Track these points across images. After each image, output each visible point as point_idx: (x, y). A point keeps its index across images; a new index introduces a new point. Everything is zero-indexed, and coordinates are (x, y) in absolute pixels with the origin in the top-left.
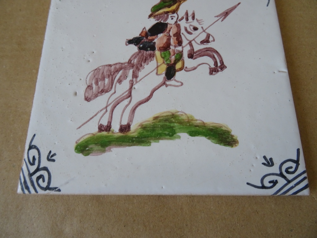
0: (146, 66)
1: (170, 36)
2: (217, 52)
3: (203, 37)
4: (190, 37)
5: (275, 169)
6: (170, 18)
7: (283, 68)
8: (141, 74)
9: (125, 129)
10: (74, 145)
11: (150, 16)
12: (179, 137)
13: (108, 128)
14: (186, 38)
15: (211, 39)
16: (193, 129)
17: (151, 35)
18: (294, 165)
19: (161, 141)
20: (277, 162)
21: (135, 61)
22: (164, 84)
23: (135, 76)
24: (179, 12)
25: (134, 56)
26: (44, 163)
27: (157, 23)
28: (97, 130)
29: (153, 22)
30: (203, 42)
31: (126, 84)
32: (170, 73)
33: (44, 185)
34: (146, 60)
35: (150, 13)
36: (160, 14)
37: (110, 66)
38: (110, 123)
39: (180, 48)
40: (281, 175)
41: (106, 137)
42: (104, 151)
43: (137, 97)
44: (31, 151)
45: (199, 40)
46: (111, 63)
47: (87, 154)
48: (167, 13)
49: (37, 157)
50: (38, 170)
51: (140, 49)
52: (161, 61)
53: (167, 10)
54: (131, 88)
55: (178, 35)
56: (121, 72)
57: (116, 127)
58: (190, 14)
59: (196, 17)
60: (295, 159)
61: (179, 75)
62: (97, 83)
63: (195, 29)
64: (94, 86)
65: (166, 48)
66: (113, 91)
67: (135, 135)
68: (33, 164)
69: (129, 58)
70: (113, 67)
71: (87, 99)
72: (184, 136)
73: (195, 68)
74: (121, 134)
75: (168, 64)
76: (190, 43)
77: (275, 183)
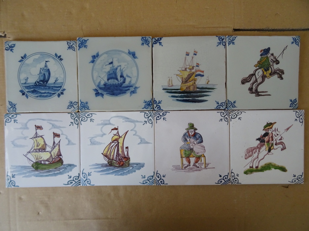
0: (262, 148)
1: (269, 137)
2: (284, 143)
3: (280, 138)
4: (276, 138)
5: (296, 178)
6: (270, 131)
7: (303, 148)
8: (261, 151)
9: (257, 167)
10: (244, 172)
11: (263, 130)
12: (272, 170)
13: (252, 167)
14: (275, 138)
15: (282, 138)
16: (275, 167)
17: (264, 137)
18: (301, 177)
19: (267, 171)
20: (297, 176)
21: (259, 146)
22: (268, 154)
23: (259, 151)
24: (273, 128)
25: (259, 144)
26: (236, 177)
27: (266, 133)
28: (249, 168)
29: (264, 132)
30: (280, 140)
31: (256, 154)
32: (269, 150)
33: (237, 182)
34: (262, 146)
35: (263, 129)
36: (267, 129)
37: (251, 148)
38: (253, 166)
39: (272, 142)
40: (297, 179)
41: (252, 170)
42: (252, 173)
43: (260, 158)
44: (232, 174)
45: (279, 139)
46: (252, 147)
47: (247, 174)
48: (269, 128)
49: (234, 175)
50: (235, 179)
51: (260, 142)
52: (267, 146)
53: (269, 127)
54: (258, 155)
55: (272, 137)
56: (255, 150)
57: (254, 167)
58: (276, 129)
59: (278, 130)
60: (301, 175)
61: (272, 151)
62: (248, 154)
63: (278, 135)
64: (247, 154)
65: (268, 142)
66: (253, 156)
67: (260, 169)
68: (233, 177)
69: (257, 145)
70: (252, 148)
71: (246, 159)
72: (273, 169)
73: (277, 149)
74: (256, 169)
75: (269, 147)
76: (276, 140)
77: (295, 181)
